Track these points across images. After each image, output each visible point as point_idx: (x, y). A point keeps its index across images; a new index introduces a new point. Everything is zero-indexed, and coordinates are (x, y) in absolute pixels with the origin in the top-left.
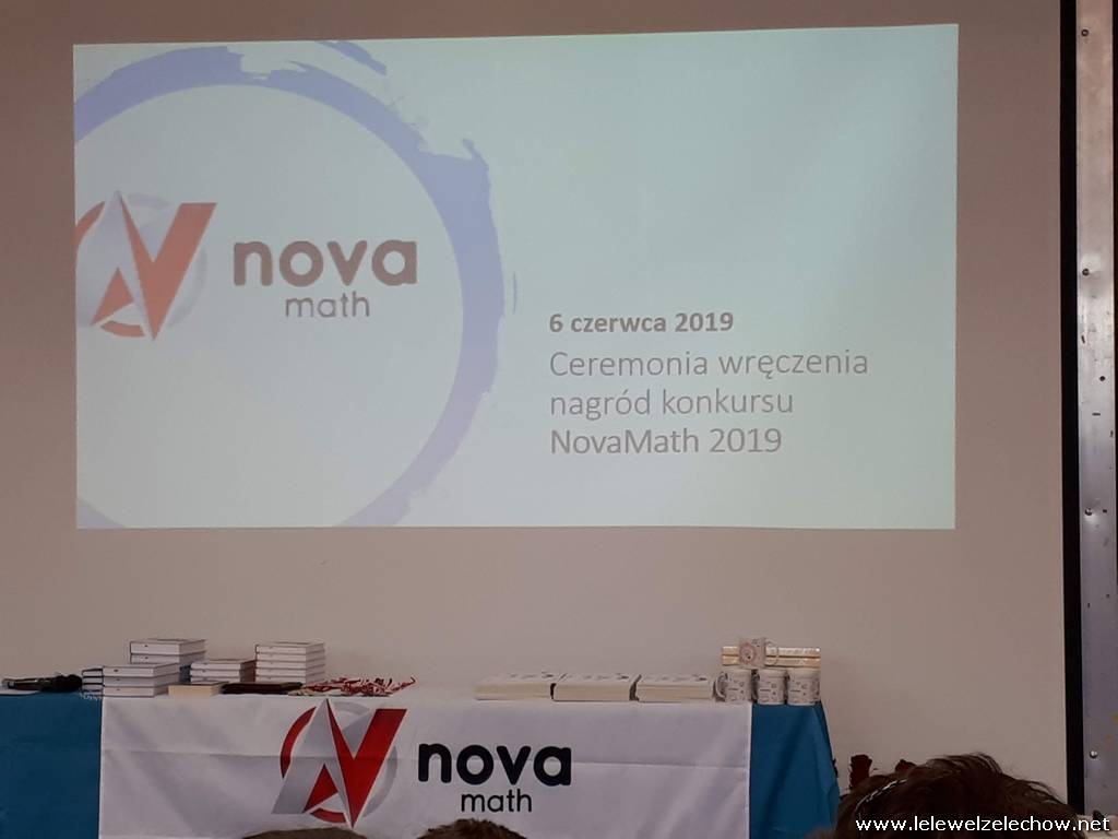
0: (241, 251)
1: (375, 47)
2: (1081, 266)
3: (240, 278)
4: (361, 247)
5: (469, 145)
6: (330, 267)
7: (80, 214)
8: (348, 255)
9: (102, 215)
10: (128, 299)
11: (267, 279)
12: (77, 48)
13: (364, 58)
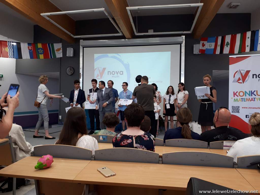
0: (108, 72)
1: (120, 54)
2: (181, 73)
3: (108, 74)
4: (118, 71)
5: (128, 63)
6: (116, 73)
7: (95, 68)
8: (117, 72)
9: (97, 69)
10: (99, 76)
11: (110, 74)
12: (95, 54)
13: (119, 55)
